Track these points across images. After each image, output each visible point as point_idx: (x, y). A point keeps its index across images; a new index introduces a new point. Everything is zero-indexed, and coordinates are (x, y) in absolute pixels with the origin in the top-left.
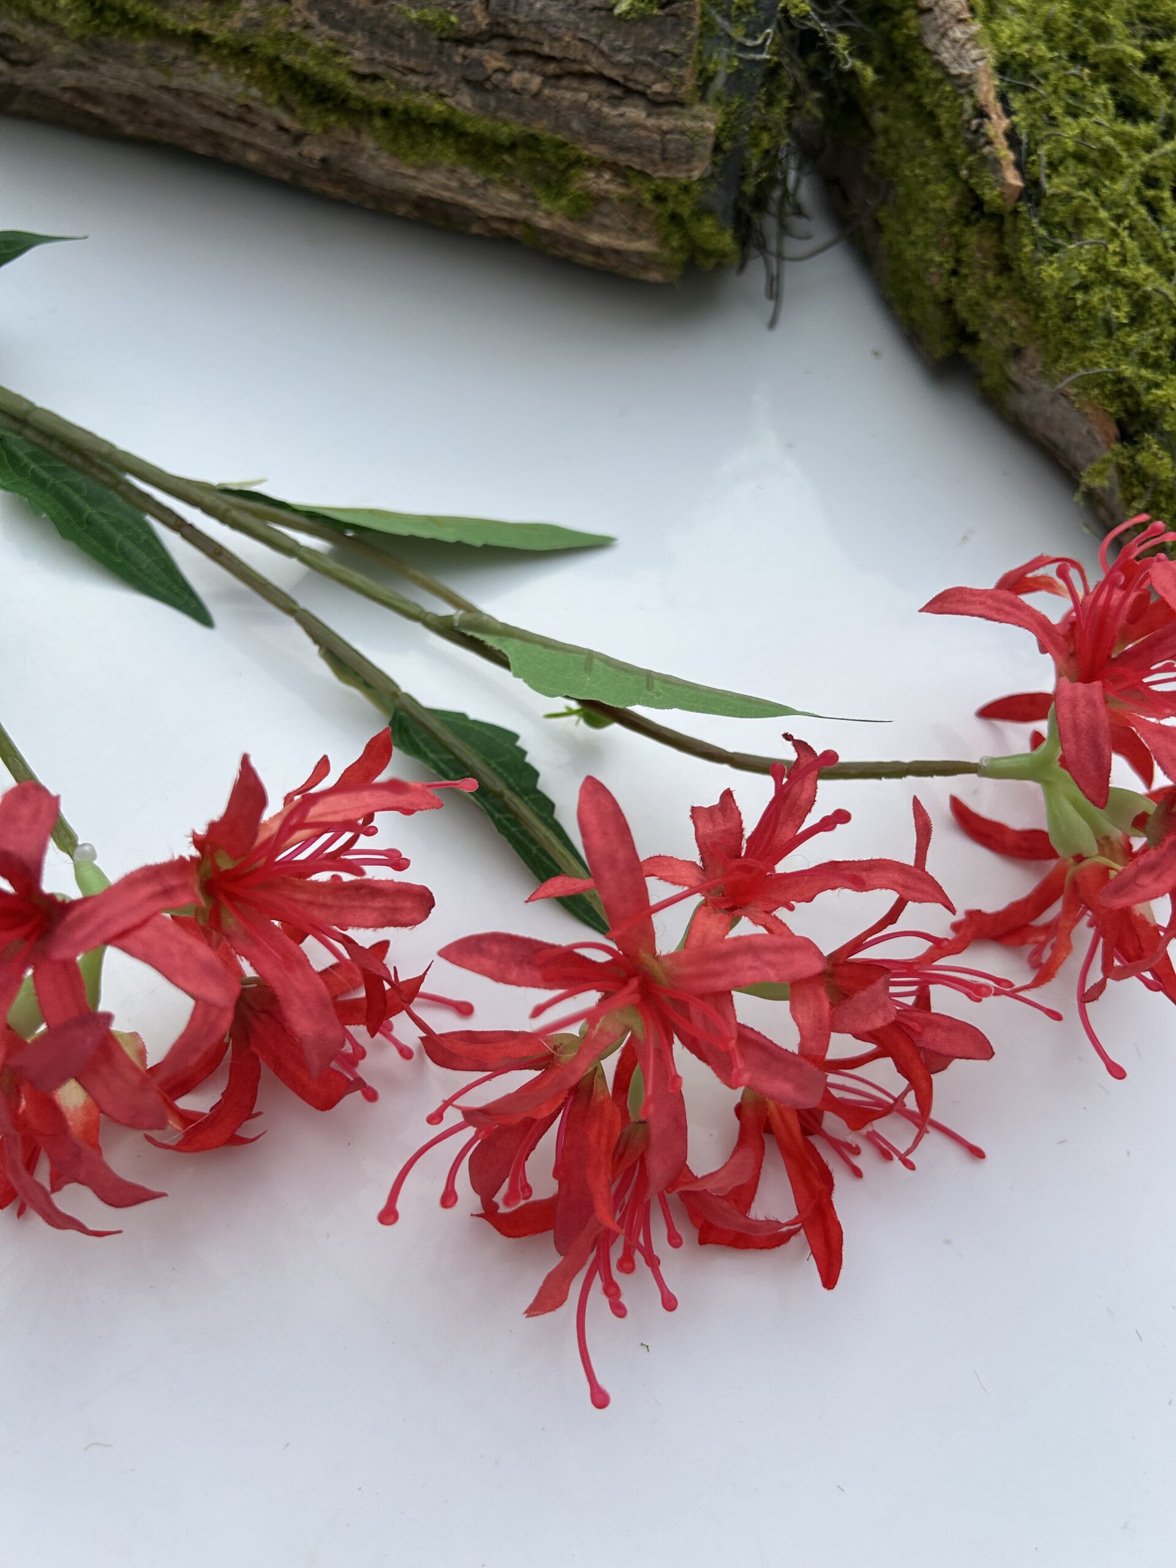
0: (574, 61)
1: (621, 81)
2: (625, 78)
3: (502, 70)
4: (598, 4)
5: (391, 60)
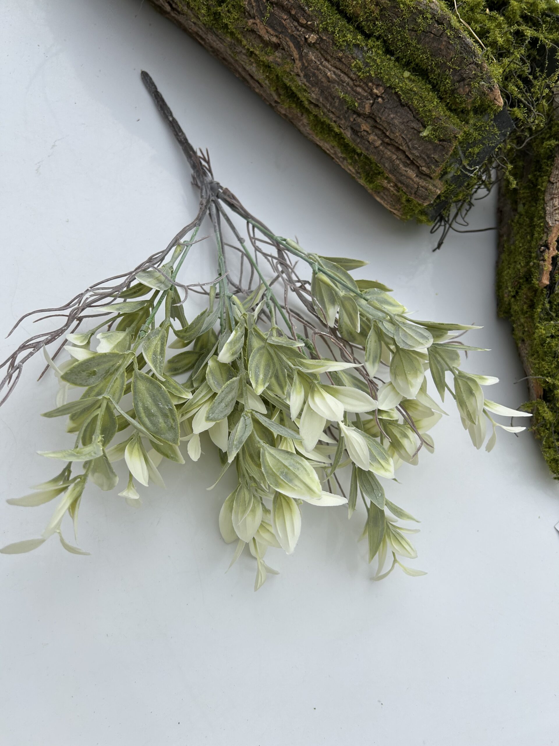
0: (397, 143)
1: (412, 159)
2: (413, 159)
3: (367, 132)
4: (415, 127)
5: (326, 105)
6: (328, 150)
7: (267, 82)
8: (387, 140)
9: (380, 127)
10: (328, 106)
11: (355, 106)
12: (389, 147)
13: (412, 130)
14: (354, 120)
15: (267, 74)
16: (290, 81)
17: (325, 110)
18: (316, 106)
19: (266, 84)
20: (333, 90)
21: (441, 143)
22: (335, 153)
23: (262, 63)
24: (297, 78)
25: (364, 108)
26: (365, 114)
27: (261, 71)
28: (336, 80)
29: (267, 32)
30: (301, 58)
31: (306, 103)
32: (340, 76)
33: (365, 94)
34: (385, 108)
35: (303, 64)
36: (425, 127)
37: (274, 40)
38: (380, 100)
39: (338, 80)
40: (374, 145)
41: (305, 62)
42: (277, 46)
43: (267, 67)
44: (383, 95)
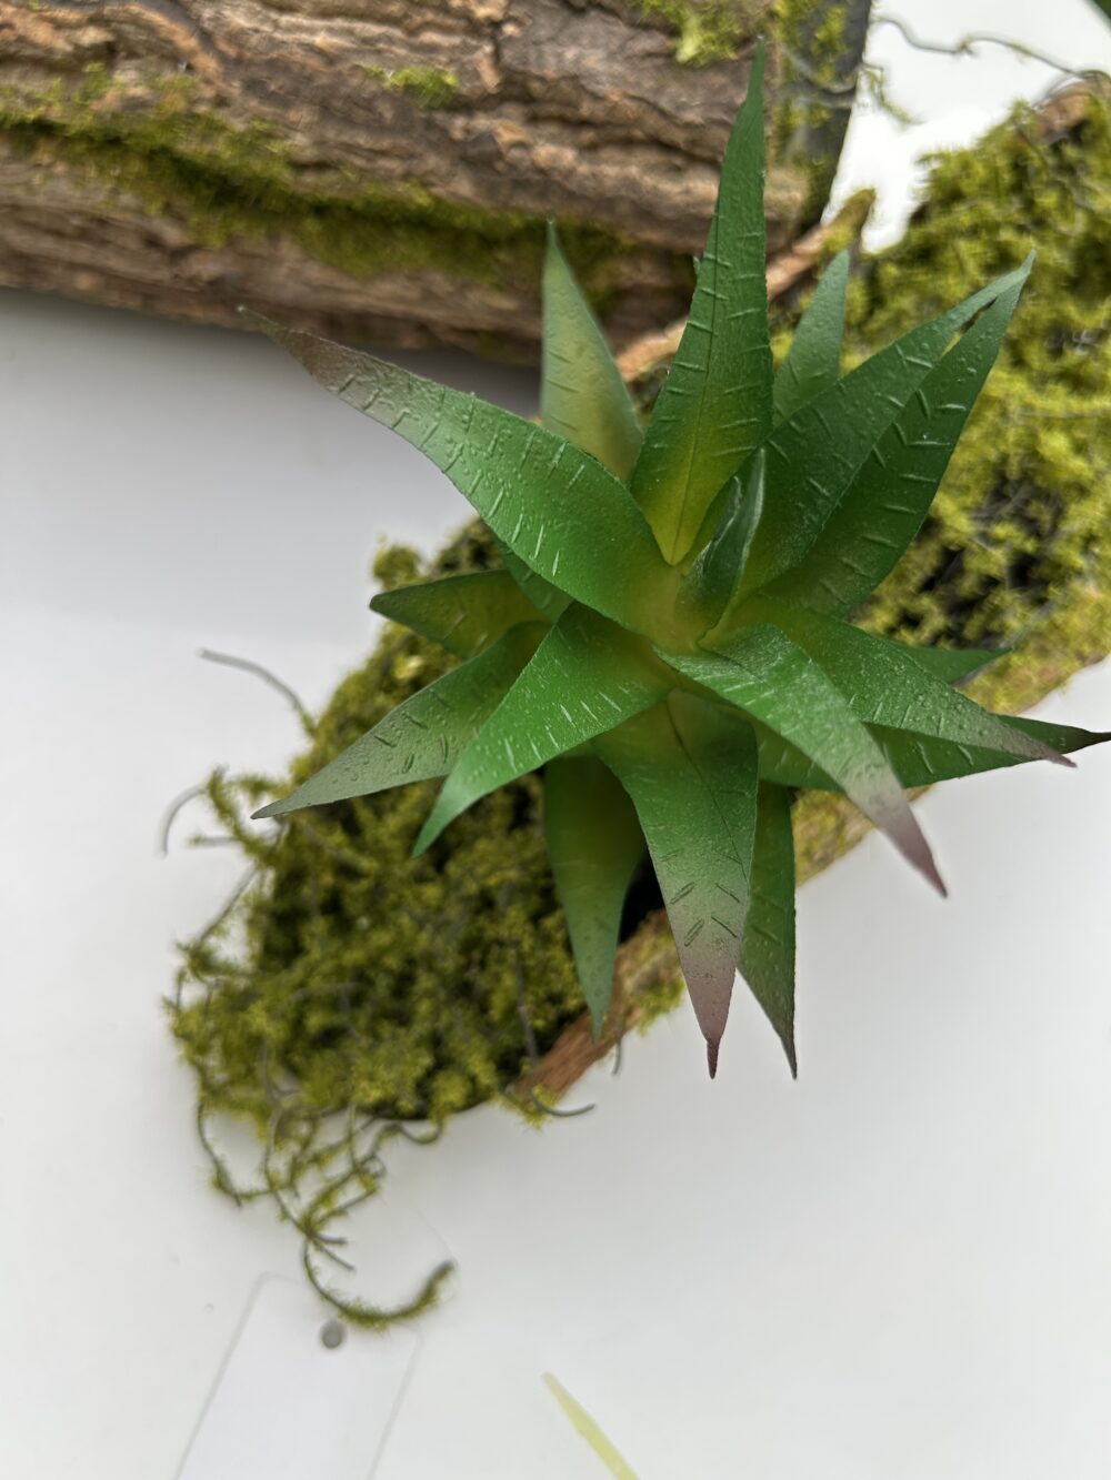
0: (621, 125)
1: (682, 146)
3: (521, 145)
4: (652, 50)
5: (351, 142)
6: (400, 300)
7: (127, 198)
8: (587, 136)
9: (553, 109)
10: (363, 140)
11: (448, 87)
12: (606, 153)
13: (648, 63)
14: (467, 131)
15: (117, 172)
16: (205, 138)
17: (359, 162)
18: (320, 166)
19: (126, 209)
20: (355, 81)
21: (744, 52)
22: (429, 296)
23: (81, 147)
24: (221, 115)
25: (477, 75)
26: (490, 96)
27: (92, 172)
28: (348, 50)
29: (59, 25)
30: (207, 38)
31: (286, 176)
32: (350, 32)
33: (456, 40)
34: (537, 43)
35: (223, 58)
36: (675, 32)
37: (92, 36)
38: (510, 29)
39: (354, 46)
40: (560, 173)
41: (223, 46)
42: (109, 54)
43: (108, 143)
44: (511, 13)
